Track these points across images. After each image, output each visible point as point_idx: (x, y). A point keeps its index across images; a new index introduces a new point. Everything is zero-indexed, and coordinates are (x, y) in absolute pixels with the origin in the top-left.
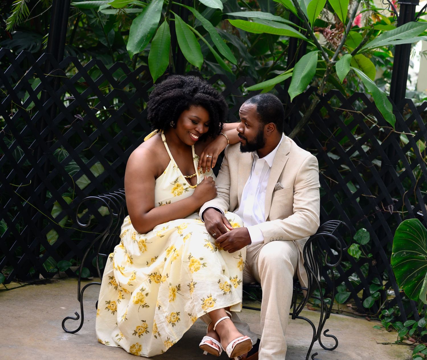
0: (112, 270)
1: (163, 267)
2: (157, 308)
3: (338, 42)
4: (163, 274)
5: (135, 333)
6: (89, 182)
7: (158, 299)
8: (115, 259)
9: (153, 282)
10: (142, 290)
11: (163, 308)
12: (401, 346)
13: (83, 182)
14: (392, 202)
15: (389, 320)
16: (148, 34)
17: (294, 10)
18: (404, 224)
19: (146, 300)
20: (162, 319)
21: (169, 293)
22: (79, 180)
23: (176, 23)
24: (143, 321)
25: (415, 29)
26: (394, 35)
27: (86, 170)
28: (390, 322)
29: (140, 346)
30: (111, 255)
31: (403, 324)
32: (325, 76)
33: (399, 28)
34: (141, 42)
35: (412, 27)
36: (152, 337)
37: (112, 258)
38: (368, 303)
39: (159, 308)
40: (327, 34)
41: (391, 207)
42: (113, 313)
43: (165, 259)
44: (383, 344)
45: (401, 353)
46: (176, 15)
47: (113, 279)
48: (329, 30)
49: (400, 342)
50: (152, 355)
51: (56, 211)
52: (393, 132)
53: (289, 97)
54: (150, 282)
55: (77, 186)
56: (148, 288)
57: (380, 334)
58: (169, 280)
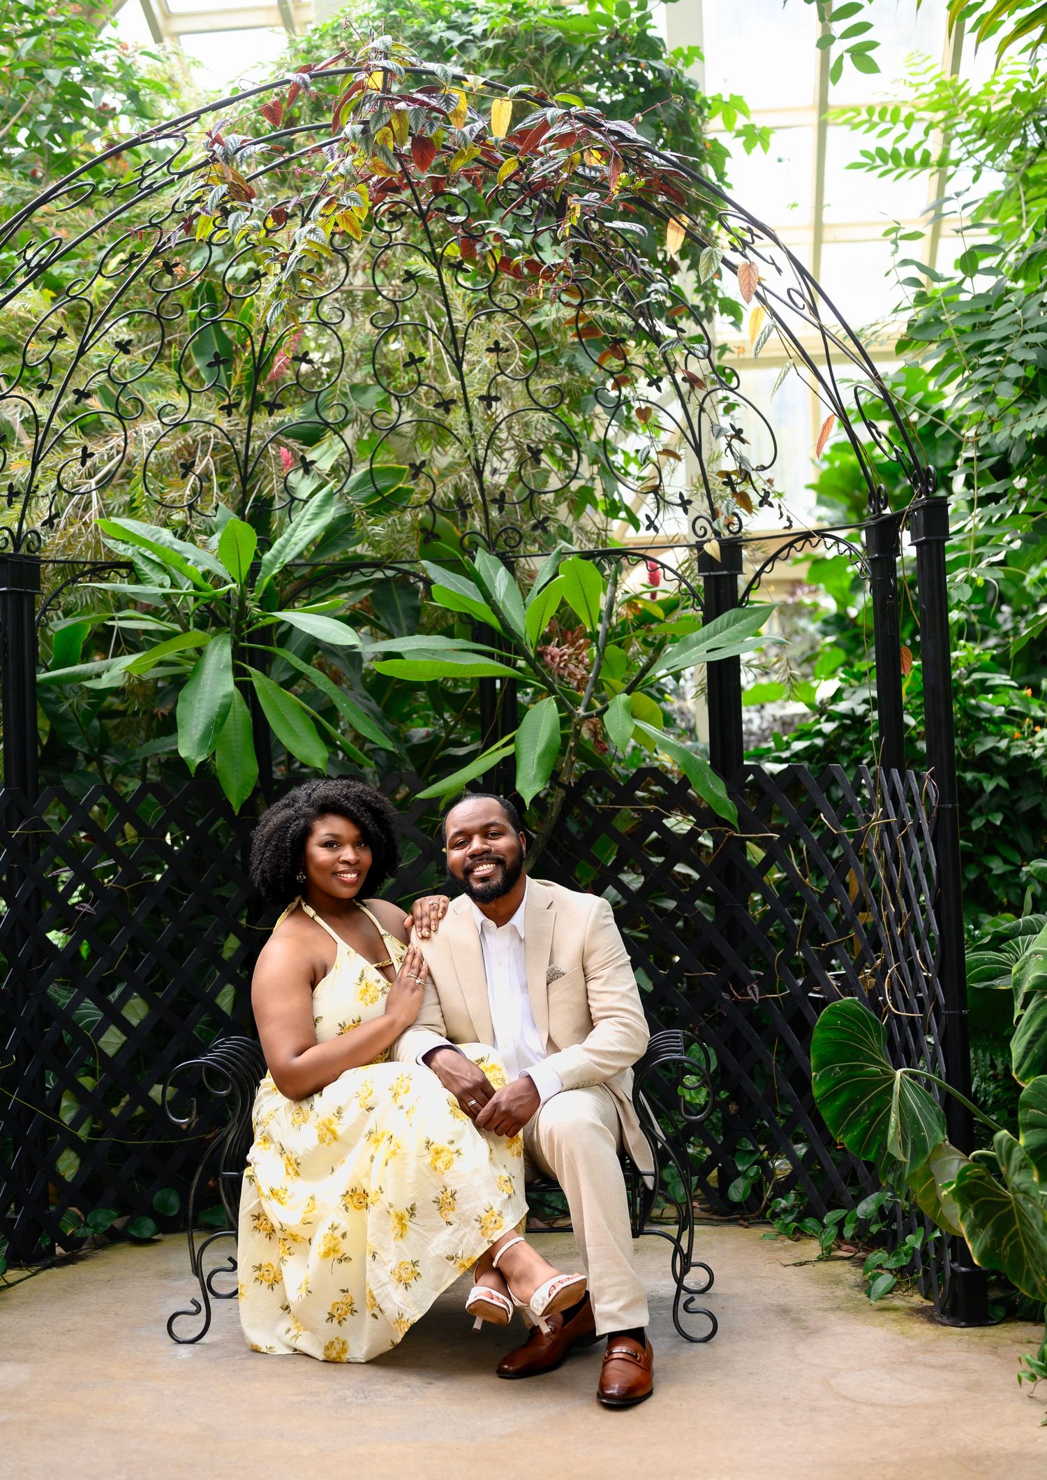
0: (256, 1201)
1: (368, 1175)
2: (369, 1258)
3: (577, 671)
4: (372, 1189)
5: (332, 1316)
6: (124, 1038)
7: (370, 1239)
8: (260, 1179)
9: (351, 1208)
10: (333, 1228)
11: (382, 1255)
12: (831, 1263)
13: (112, 1041)
14: (752, 979)
15: (790, 1218)
16: (218, 716)
17: (494, 622)
18: (830, 1012)
19: (345, 1247)
20: (384, 1277)
21: (393, 1222)
22: (103, 1039)
23: (256, 684)
24: (344, 1291)
25: (744, 622)
26: (703, 640)
27: (113, 1016)
28: (793, 1221)
29: (344, 1343)
30: (247, 1172)
31: (820, 1220)
32: (572, 744)
33: (711, 625)
34: (206, 736)
35: (736, 620)
36: (369, 1318)
37: (251, 1178)
38: (737, 1192)
39: (374, 1256)
40: (553, 658)
41: (752, 988)
42: (272, 1287)
43: (372, 1159)
44: (795, 1265)
45: (839, 1275)
46: (251, 670)
47: (262, 1218)
48: (557, 650)
49: (827, 1257)
50: (372, 1357)
51: (68, 1111)
52: (731, 837)
53: (522, 801)
54: (347, 1209)
55: (101, 1051)
56: (344, 1221)
57: (780, 1249)
58: (388, 1197)
